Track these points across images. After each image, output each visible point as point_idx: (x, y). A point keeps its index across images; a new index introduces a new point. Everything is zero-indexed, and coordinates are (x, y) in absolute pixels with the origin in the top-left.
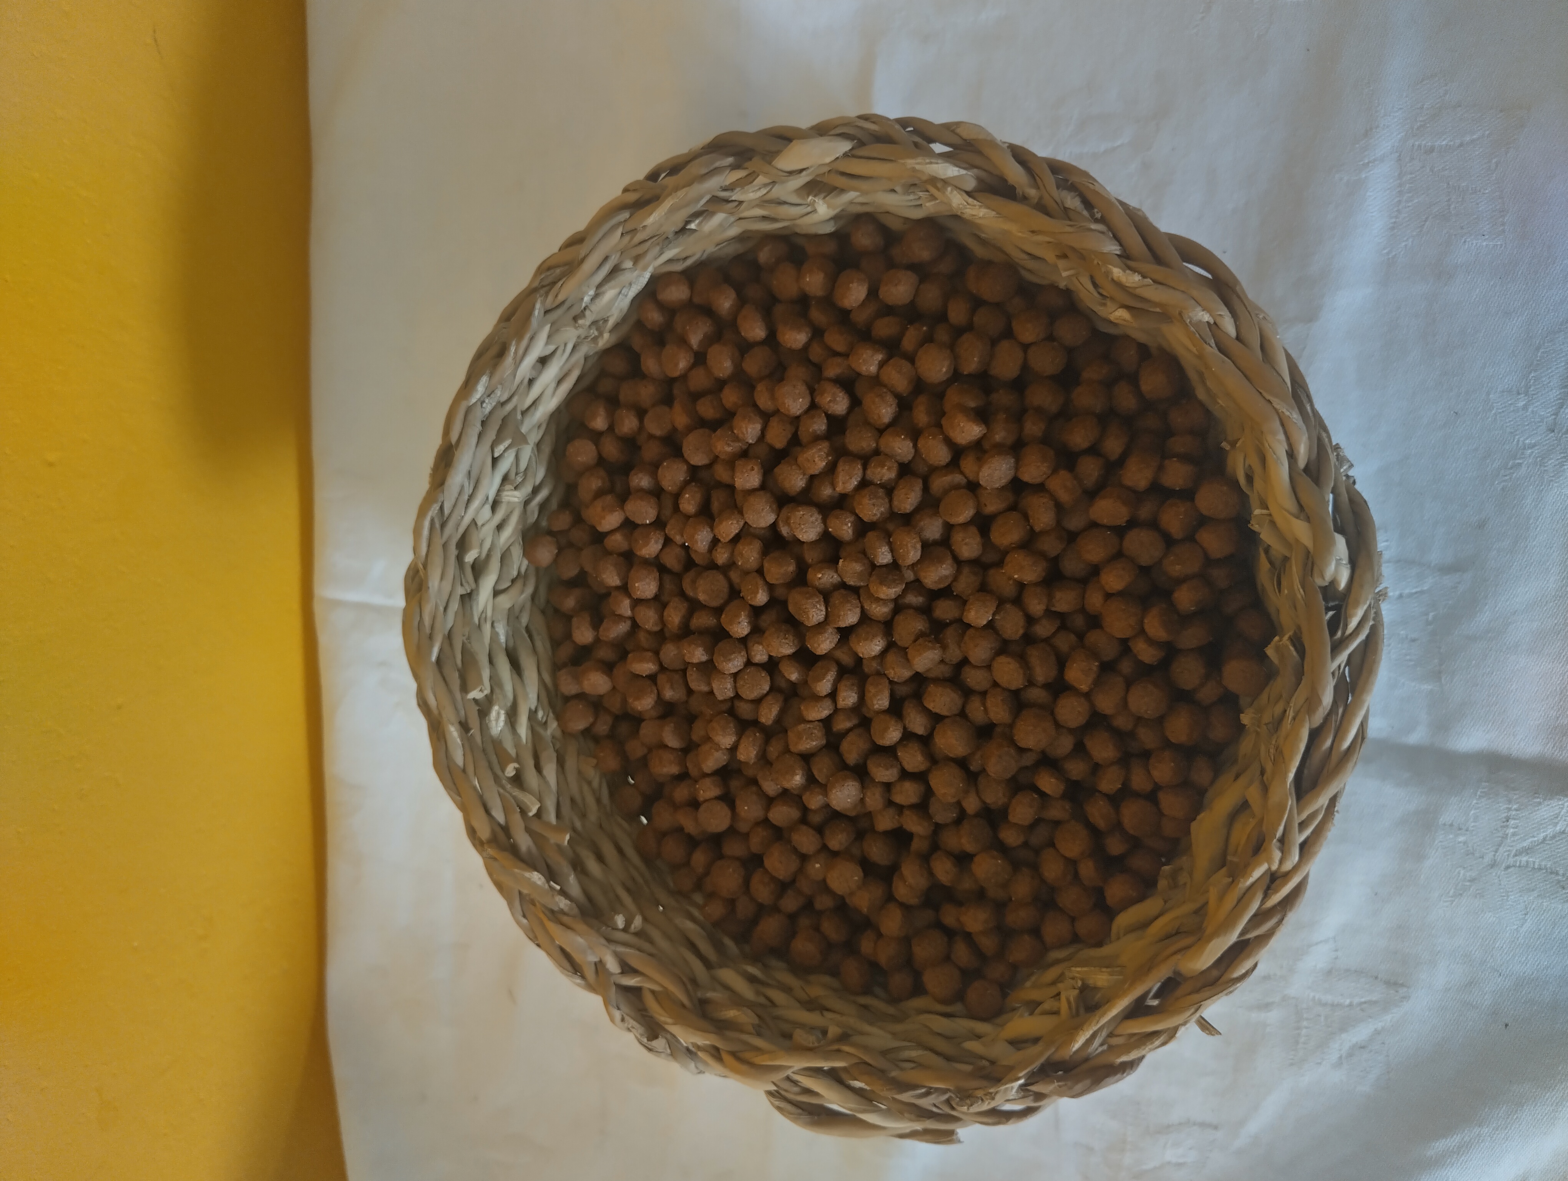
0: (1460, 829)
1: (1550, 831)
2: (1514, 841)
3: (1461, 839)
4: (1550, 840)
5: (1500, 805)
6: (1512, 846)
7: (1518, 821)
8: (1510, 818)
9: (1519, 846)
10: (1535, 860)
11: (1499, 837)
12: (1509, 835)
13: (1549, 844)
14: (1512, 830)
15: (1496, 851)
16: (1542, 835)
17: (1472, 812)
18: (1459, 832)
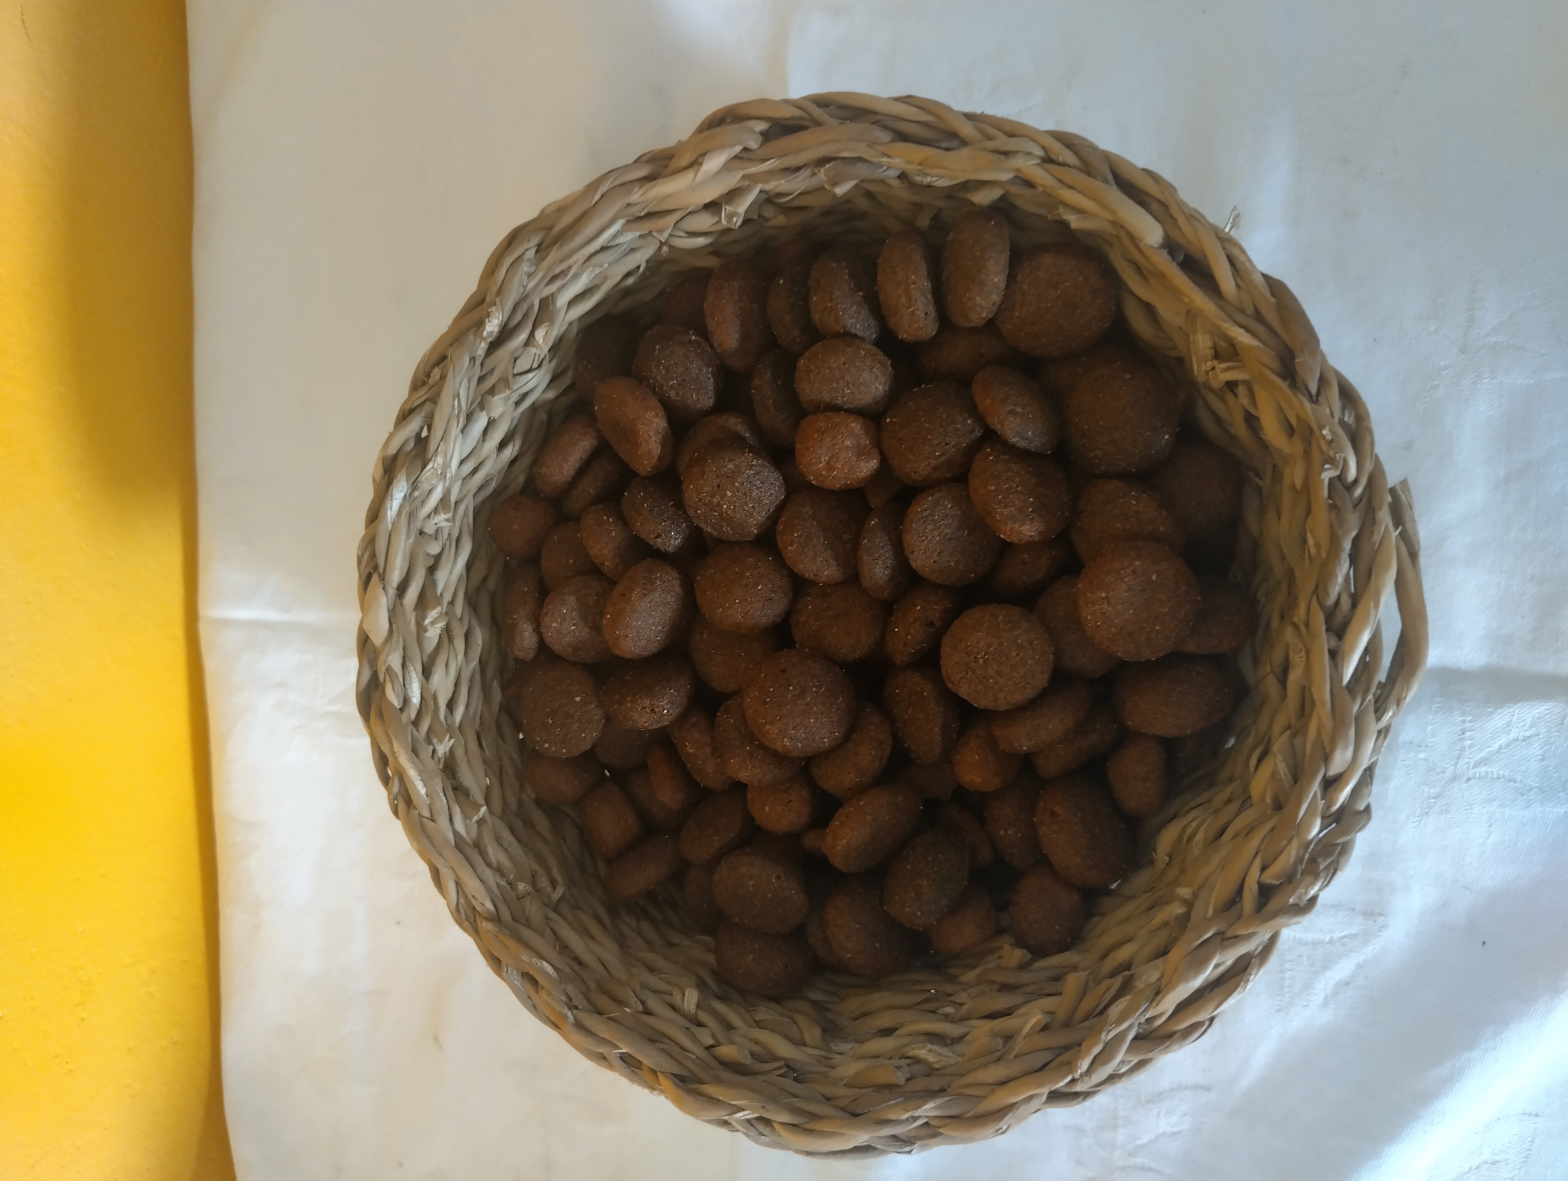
0: (1420, 746)
1: (1504, 740)
2: (1471, 753)
3: (1422, 756)
4: (1504, 749)
5: (1456, 718)
6: (1470, 758)
7: (1472, 733)
8: (1465, 731)
9: (1477, 758)
10: (1494, 769)
11: (1457, 750)
12: (1467, 747)
13: (1504, 753)
14: (1469, 742)
15: (1456, 765)
16: (1496, 746)
17: (1430, 728)
18: (1419, 749)
